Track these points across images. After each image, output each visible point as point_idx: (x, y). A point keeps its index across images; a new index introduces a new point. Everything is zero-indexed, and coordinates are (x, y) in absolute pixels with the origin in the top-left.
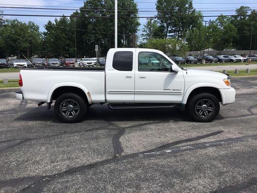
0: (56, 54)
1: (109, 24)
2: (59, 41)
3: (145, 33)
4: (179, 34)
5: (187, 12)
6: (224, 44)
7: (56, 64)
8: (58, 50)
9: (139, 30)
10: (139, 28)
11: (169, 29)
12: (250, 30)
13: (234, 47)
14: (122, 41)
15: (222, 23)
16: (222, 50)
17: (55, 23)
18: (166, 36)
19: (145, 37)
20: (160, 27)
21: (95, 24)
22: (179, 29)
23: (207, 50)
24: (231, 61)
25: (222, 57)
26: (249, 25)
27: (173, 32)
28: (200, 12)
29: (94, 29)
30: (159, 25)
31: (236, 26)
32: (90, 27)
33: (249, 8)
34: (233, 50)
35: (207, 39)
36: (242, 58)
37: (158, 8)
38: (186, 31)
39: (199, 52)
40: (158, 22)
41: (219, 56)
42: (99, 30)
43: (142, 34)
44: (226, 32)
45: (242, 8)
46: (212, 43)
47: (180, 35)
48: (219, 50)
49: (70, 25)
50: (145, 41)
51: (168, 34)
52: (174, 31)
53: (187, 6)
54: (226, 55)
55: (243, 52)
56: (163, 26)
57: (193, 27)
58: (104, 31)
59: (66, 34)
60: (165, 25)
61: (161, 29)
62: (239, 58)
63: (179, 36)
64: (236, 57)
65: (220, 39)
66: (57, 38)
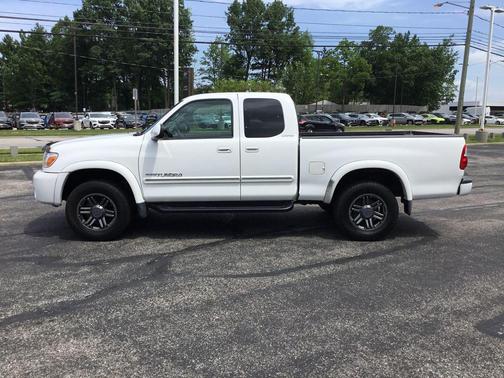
0: (22, 103)
1: (136, 46)
2: (30, 77)
3: (206, 67)
4: (269, 71)
5: (285, 31)
6: (350, 93)
7: (36, 123)
8: (26, 95)
9: (195, 61)
10: (195, 56)
11: (252, 62)
12: (393, 69)
13: (366, 98)
14: (162, 80)
15: (345, 55)
16: (347, 103)
17: (20, 40)
18: (247, 75)
19: (207, 76)
20: (234, 57)
21: (106, 46)
22: (271, 63)
23: (320, 103)
24: (363, 123)
25: (346, 116)
26: (391, 61)
27: (259, 68)
28: (307, 32)
29: (104, 55)
30: (232, 52)
31: (370, 61)
32: (95, 50)
33: (391, 29)
34: (364, 103)
35: (320, 83)
36: (380, 119)
37: (230, 21)
38: (283, 66)
39: (306, 107)
40: (232, 49)
41: (341, 114)
42: (114, 57)
43: (201, 70)
44: (354, 71)
45: (380, 28)
46: (329, 90)
47: (272, 73)
48: (341, 103)
49: (53, 45)
50: (207, 83)
51: (250, 71)
52: (262, 66)
53: (284, 19)
54: (354, 114)
55: (383, 108)
56: (240, 56)
57: (294, 59)
58: (125, 60)
59: (43, 63)
60: (245, 54)
61: (238, 61)
62: (375, 119)
63: (269, 76)
64: (370, 116)
65: (342, 84)
66: (24, 70)
